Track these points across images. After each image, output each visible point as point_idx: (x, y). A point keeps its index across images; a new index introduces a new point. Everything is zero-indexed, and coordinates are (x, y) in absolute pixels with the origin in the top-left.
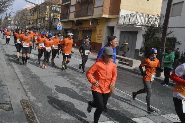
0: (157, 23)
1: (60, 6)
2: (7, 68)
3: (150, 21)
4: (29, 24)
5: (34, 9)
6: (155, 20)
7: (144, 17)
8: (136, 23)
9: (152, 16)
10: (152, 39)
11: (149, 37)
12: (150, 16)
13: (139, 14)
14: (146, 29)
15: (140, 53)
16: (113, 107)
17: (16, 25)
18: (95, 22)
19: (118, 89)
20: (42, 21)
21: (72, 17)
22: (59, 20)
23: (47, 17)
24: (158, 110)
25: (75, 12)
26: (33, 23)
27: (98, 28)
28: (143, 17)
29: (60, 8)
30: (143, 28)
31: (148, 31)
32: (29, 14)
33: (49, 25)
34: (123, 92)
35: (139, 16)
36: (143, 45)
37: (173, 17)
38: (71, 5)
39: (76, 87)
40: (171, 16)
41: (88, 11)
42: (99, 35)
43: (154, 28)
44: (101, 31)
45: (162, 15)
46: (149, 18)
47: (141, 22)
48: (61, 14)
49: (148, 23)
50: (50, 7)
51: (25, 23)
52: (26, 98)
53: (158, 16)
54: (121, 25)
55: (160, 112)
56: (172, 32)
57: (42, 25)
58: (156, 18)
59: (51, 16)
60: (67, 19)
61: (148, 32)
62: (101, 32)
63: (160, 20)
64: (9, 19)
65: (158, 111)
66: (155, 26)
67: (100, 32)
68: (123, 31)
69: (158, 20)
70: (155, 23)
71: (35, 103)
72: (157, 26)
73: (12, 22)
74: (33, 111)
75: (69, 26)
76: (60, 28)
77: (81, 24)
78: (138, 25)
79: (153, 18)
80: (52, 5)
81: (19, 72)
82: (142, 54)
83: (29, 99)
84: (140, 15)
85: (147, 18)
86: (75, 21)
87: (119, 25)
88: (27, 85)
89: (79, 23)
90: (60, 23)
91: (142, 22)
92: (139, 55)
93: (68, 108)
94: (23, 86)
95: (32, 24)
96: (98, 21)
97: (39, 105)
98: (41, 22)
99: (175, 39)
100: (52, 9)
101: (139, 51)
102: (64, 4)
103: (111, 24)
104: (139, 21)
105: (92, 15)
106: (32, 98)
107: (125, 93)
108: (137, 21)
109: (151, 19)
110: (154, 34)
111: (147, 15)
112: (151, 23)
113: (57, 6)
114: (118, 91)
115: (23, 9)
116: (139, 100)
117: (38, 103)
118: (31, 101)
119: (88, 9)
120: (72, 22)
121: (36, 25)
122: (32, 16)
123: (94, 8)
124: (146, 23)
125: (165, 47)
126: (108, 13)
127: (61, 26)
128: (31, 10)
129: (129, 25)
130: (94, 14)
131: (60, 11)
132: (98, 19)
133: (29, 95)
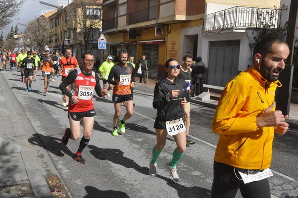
0: (275, 23)
1: (100, 7)
2: (19, 121)
3: (262, 19)
4: (50, 42)
5: (57, 16)
6: (271, 17)
7: (250, 12)
8: (237, 25)
9: (265, 10)
12: (261, 10)
13: (241, 8)
14: (256, 34)
16: (206, 178)
17: (27, 45)
18: (162, 30)
20: (72, 34)
21: (122, 24)
22: (101, 30)
23: (79, 28)
24: (291, 179)
25: (126, 14)
26: (56, 40)
27: (170, 38)
28: (248, 14)
29: (100, 10)
30: (250, 32)
31: (259, 37)
33: (85, 41)
35: (240, 11)
36: (251, 64)
38: (119, 3)
39: (139, 146)
41: (149, 11)
42: (172, 51)
43: (269, 32)
44: (175, 44)
45: (283, 5)
46: (259, 15)
47: (244, 23)
48: (103, 20)
49: (259, 23)
50: (83, 9)
51: (42, 41)
52: (56, 172)
53: (275, 10)
54: (210, 32)
55: (294, 183)
57: (71, 42)
58: (272, 13)
59: (87, 26)
60: (114, 28)
62: (175, 46)
63: (280, 15)
64: (16, 36)
65: (291, 181)
66: (271, 27)
67: (173, 46)
68: (214, 42)
69: (277, 16)
70: (271, 22)
71: (72, 180)
72: (276, 27)
73: (21, 41)
74: (69, 194)
75: (119, 40)
76: (103, 45)
77: (139, 35)
78: (240, 29)
79: (267, 13)
80: (86, 7)
81: (40, 126)
83: (60, 174)
84: (243, 10)
85: (255, 15)
86: (128, 30)
87: (206, 31)
89: (135, 33)
90: (102, 37)
91: (247, 22)
93: (128, 184)
94: (48, 152)
95: (54, 41)
96: (168, 28)
97: (78, 183)
98: (69, 37)
100: (87, 14)
102: (107, 3)
103: (191, 31)
104: (242, 22)
105: (158, 18)
106: (65, 171)
108: (237, 22)
109: (263, 15)
111: (255, 10)
112: (264, 22)
113: (95, 7)
117: (77, 179)
118: (65, 176)
119: (149, 8)
120: (123, 33)
121: (61, 44)
122: (54, 28)
123: (160, 4)
124: (254, 23)
125: (293, 64)
126: (185, 13)
127: (105, 41)
128: (51, 18)
129: (223, 29)
130: (161, 16)
131: (101, 16)
132: (167, 24)
133: (60, 166)
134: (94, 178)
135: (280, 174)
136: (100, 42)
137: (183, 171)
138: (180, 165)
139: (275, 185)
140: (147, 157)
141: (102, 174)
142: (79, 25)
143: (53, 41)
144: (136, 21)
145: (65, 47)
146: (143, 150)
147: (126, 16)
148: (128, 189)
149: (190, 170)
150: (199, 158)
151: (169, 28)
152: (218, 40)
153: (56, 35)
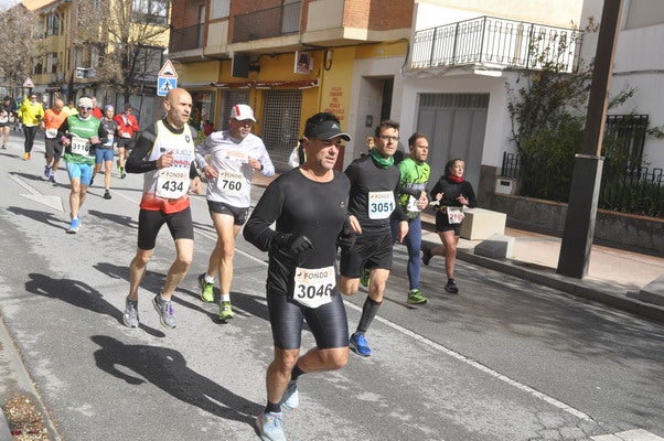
0: (567, 61)
4: (39, 70)
5: (58, 8)
7: (515, 32)
8: (483, 59)
9: (548, 30)
10: (548, 124)
11: (534, 116)
12: (538, 27)
13: (493, 21)
14: (525, 83)
15: (499, 181)
16: (392, 408)
18: (312, 60)
19: (411, 334)
20: (95, 58)
21: (218, 40)
22: (166, 52)
23: (112, 43)
24: (582, 415)
25: (228, 18)
26: (54, 68)
27: (330, 80)
28: (509, 35)
29: (166, 3)
30: (512, 77)
31: (531, 91)
32: (36, 29)
33: (124, 75)
34: (435, 345)
35: (493, 28)
36: (512, 149)
37: (632, 32)
39: (239, 330)
40: (626, 29)
41: (282, 13)
43: (555, 80)
44: (341, 94)
45: (591, 19)
46: (533, 39)
47: (501, 54)
48: (171, 27)
49: (532, 58)
51: (19, 67)
52: (30, 387)
53: (572, 30)
54: (422, 71)
55: (587, 423)
56: (630, 94)
57: (93, 75)
58: (562, 37)
59: (129, 40)
60: (197, 47)
61: (533, 96)
62: (339, 98)
63: (580, 42)
65: (580, 421)
66: (560, 70)
67: (335, 100)
68: (429, 95)
69: (574, 44)
70: (561, 57)
71: (69, 404)
72: (570, 71)
74: (58, 438)
75: (209, 78)
77: (257, 69)
78: (489, 69)
79: (553, 37)
82: (508, 184)
83: (41, 391)
84: (499, 25)
85: (524, 38)
86: (232, 56)
87: (414, 70)
88: (31, 329)
89: (249, 64)
90: (168, 67)
91: (506, 55)
92: (497, 191)
94: (13, 336)
95: (50, 69)
96: (325, 57)
97: (85, 413)
98: (88, 64)
99: (644, 121)
101: (499, 172)
103: (380, 67)
104: (495, 53)
105: (303, 30)
106: (54, 384)
107: (443, 349)
108: (484, 52)
109: (542, 41)
110: (555, 104)
111: (526, 27)
112: (545, 57)
114: (414, 341)
115: (8, 9)
116: (502, 378)
117: (81, 404)
118: (51, 395)
119: (282, 7)
120: (218, 63)
121: (67, 78)
122: (50, 39)
124: (522, 58)
125: (602, 154)
126: (366, 23)
127: (175, 77)
128: (43, 14)
129: (452, 67)
130: (310, 26)
131: (167, 16)
132: (324, 48)
133: (41, 372)
134: (125, 401)
135: (559, 404)
136: (163, 80)
137: (339, 392)
138: (333, 377)
139: (545, 428)
140: (256, 356)
141: (144, 392)
142: (111, 36)
143: (46, 69)
144: (251, 35)
145: (75, 87)
146: (248, 339)
147: (227, 22)
148: (204, 429)
149: (356, 390)
150: (378, 363)
151: (329, 57)
152: (439, 91)
153: (55, 55)
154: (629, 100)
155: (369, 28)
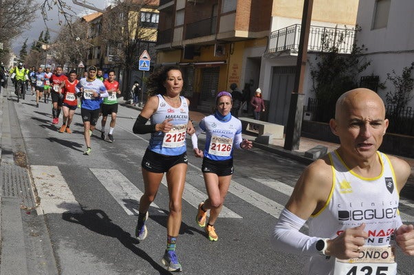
4: (91, 57)
11: (326, 78)
12: (328, 29)
18: (224, 48)
21: (178, 38)
25: (183, 25)
26: (98, 55)
27: (233, 60)
30: (314, 57)
31: (324, 64)
32: (89, 33)
36: (312, 96)
38: (177, 9)
40: (373, 29)
42: (233, 78)
44: (237, 68)
54: (273, 54)
56: (369, 64)
57: (118, 59)
61: (325, 67)
67: (235, 71)
68: (277, 67)
69: (350, 38)
77: (199, 54)
86: (184, 47)
87: (270, 53)
89: (193, 51)
95: (96, 57)
96: (230, 47)
99: (377, 79)
102: (163, 7)
103: (256, 52)
105: (217, 32)
120: (180, 51)
122: (96, 38)
123: (220, 15)
124: (319, 46)
130: (220, 31)
132: (230, 42)
143: (94, 56)
144: (196, 35)
147: (182, 28)
151: (232, 47)
154: (368, 67)
155: (249, 31)
